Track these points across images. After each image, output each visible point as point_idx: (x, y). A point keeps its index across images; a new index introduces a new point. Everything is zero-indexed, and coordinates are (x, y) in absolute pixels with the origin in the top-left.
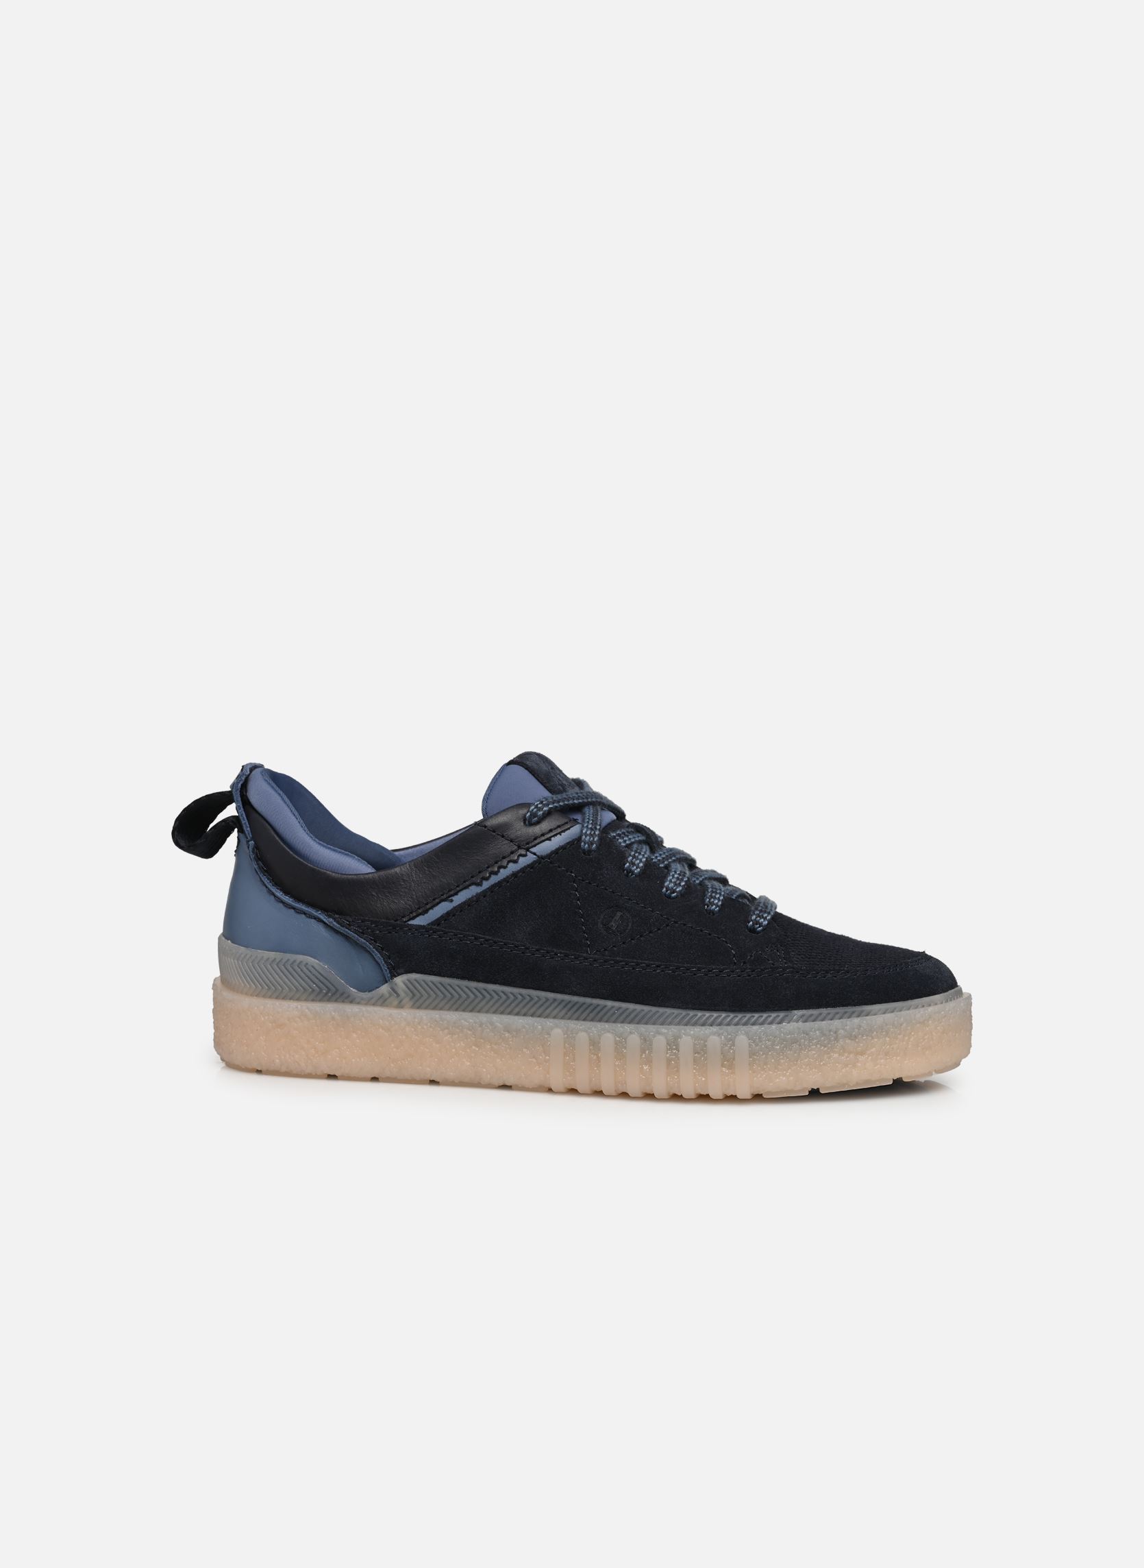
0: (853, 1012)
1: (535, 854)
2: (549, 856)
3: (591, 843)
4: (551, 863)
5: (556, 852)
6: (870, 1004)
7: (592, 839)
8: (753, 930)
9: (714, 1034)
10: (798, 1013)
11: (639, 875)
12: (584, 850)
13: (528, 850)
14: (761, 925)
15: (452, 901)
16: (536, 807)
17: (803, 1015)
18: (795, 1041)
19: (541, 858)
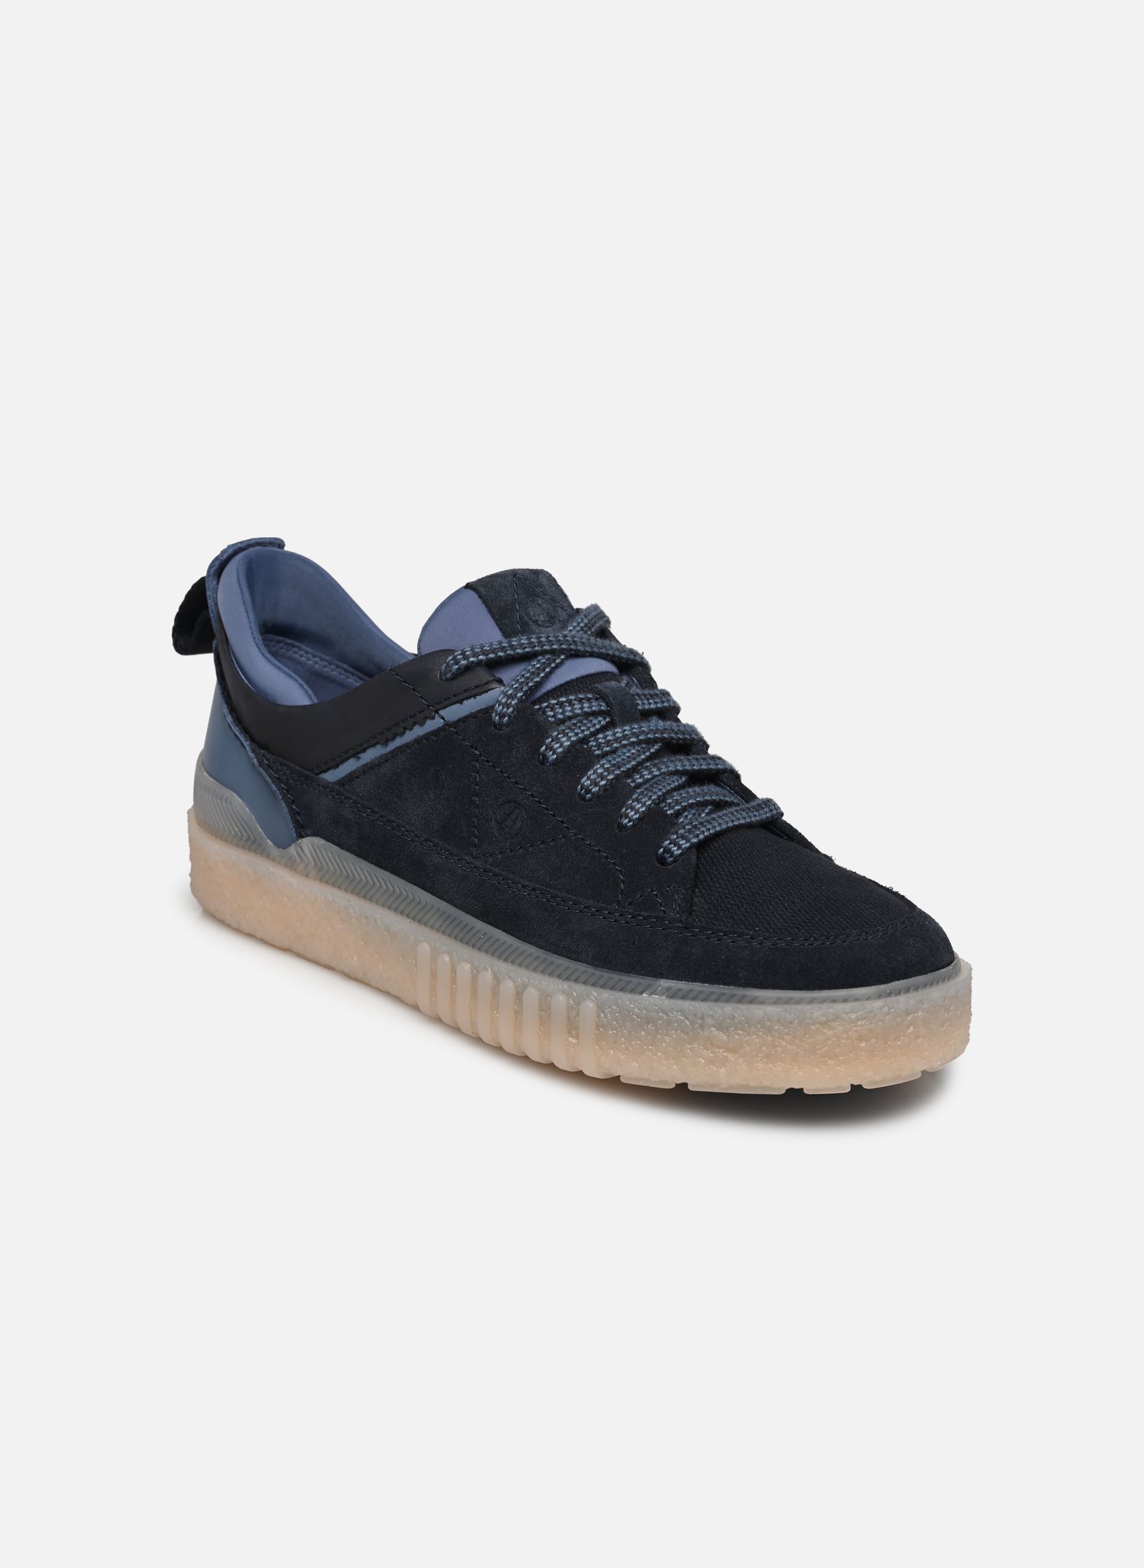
0: (733, 996)
1: (443, 718)
2: (456, 724)
3: (502, 716)
4: (456, 733)
5: (464, 720)
6: (760, 988)
7: (505, 710)
8: (662, 860)
9: (564, 992)
10: (664, 983)
11: (555, 763)
12: (494, 722)
13: (437, 712)
14: (672, 855)
15: (359, 758)
16: (454, 658)
17: (669, 989)
18: (649, 1020)
19: (448, 724)
